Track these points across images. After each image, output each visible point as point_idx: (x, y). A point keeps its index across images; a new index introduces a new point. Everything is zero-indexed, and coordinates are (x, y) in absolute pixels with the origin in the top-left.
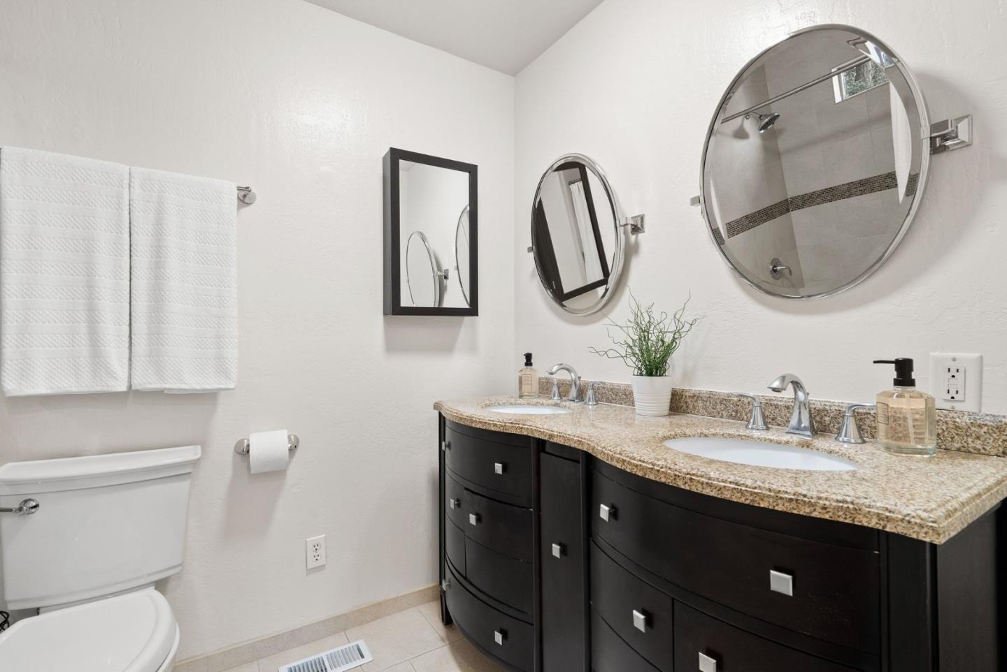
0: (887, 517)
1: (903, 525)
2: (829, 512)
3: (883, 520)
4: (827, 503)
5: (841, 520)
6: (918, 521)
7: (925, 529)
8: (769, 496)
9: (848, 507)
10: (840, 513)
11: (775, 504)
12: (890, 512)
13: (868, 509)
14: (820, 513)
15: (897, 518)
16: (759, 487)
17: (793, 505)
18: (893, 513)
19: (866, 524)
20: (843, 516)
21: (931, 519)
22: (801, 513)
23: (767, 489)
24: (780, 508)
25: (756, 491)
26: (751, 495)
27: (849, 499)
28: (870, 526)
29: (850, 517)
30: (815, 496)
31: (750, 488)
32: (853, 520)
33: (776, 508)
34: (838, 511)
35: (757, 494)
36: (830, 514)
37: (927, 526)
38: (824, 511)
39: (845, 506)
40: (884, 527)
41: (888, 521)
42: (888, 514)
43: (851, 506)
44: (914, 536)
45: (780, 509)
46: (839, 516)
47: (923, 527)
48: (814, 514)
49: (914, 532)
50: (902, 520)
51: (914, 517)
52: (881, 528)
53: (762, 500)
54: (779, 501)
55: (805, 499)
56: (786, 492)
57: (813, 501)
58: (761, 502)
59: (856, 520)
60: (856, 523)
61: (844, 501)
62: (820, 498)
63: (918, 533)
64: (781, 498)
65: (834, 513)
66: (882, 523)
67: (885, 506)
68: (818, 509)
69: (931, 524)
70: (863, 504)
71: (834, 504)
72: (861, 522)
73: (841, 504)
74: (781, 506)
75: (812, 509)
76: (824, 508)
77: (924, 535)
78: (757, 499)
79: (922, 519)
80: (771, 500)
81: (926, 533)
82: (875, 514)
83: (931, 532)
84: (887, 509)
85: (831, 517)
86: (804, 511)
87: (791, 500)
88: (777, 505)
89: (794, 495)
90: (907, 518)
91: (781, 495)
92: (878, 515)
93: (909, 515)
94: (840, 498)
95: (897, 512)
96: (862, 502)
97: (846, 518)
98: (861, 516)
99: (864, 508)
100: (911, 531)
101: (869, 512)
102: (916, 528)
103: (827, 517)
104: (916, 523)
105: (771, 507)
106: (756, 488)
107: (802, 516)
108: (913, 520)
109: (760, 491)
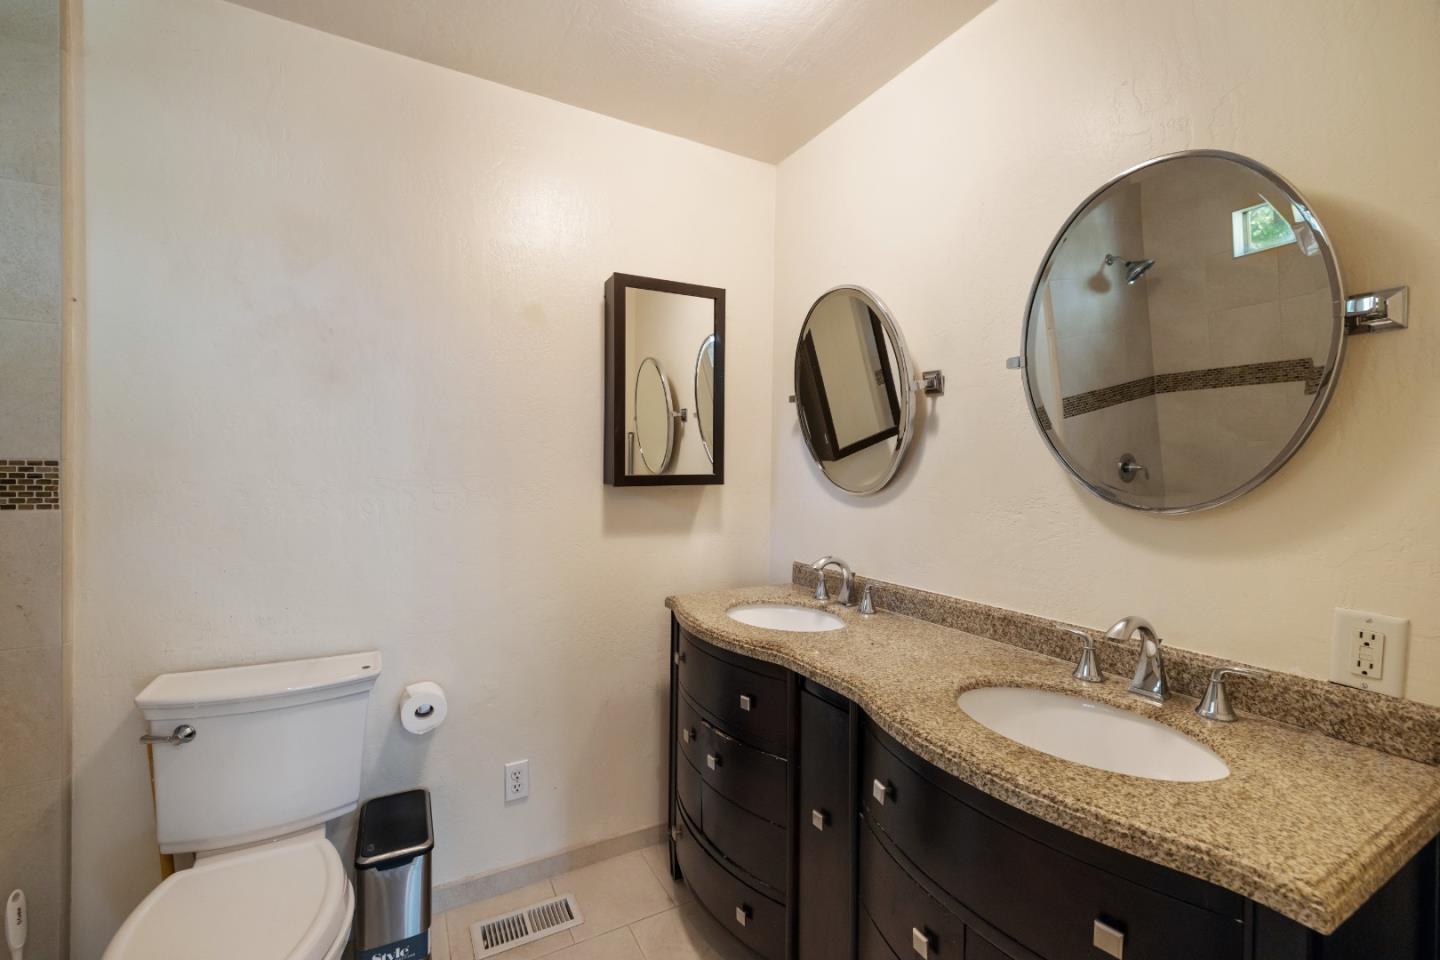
0: (1255, 883)
1: (1277, 898)
2: (1176, 860)
3: (1249, 885)
4: (1174, 848)
5: (1192, 873)
6: (1297, 897)
7: (1307, 911)
8: (1094, 825)
9: (1202, 859)
10: (1191, 865)
11: (1102, 836)
12: (1259, 876)
13: (1229, 867)
14: (1163, 859)
15: (1268, 886)
16: (1083, 809)
17: (1128, 842)
18: (1264, 878)
19: (1225, 886)
20: (1195, 869)
21: (1315, 899)
22: (1138, 855)
23: (1092, 815)
24: (1109, 843)
25: (1078, 814)
26: (1071, 819)
27: (1203, 846)
28: (1231, 889)
29: (1205, 872)
30: (1156, 836)
31: (1070, 809)
32: (1208, 877)
33: (1104, 842)
34: (1188, 862)
35: (1079, 818)
36: (1177, 863)
37: (1309, 907)
38: (1169, 858)
39: (1198, 856)
40: (1251, 894)
41: (1256, 889)
42: (1256, 879)
43: (1206, 858)
44: (1291, 916)
45: (1109, 845)
46: (1190, 869)
47: (1304, 907)
48: (1155, 860)
49: (1292, 911)
50: (1276, 891)
51: (1291, 890)
52: (1246, 894)
53: (1086, 828)
54: (1109, 835)
55: (1144, 838)
56: (1119, 824)
57: (1154, 841)
58: (1084, 830)
59: (1212, 877)
60: (1212, 881)
61: (1197, 849)
62: (1164, 840)
63: (1297, 914)
64: (1111, 831)
65: (1182, 863)
66: (1248, 888)
67: (1255, 866)
68: (1162, 855)
69: (1314, 906)
70: (1223, 857)
71: (1183, 851)
72: (1219, 881)
73: (1193, 853)
74: (1110, 840)
75: (1154, 852)
76: (1169, 854)
77: (1305, 918)
78: (1079, 825)
79: (1302, 896)
80: (1098, 831)
81: (1308, 916)
82: (1238, 874)
83: (1314, 916)
84: (1255, 871)
85: (1177, 867)
86: (1143, 853)
87: (1124, 836)
88: (1106, 839)
89: (1129, 829)
90: (1283, 890)
91: (1110, 827)
92: (1243, 877)
93: (1285, 885)
94: (1192, 843)
95: (1268, 878)
96: (1222, 854)
97: (1198, 873)
98: (1219, 874)
99: (1224, 863)
100: (1288, 908)
101: (1231, 871)
102: (1294, 907)
103: (1173, 866)
104: (1294, 900)
105: (1097, 840)
106: (1077, 810)
107: (1139, 858)
108: (1290, 895)
109: (1083, 816)
